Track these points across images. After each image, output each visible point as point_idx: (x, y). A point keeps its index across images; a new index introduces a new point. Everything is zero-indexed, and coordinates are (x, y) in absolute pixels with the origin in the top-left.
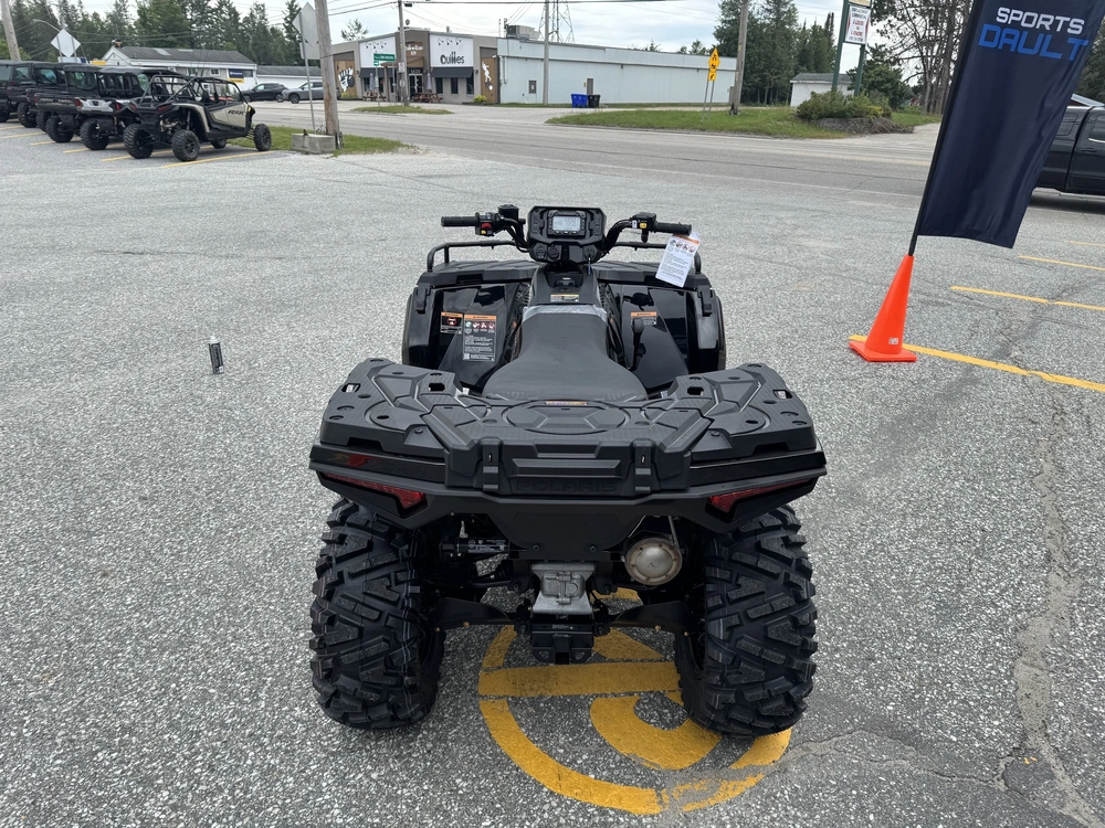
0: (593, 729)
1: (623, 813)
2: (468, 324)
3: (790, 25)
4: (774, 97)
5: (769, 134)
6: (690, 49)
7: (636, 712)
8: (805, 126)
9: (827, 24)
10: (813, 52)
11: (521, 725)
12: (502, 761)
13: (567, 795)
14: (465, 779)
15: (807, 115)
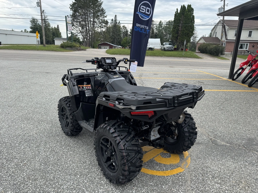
0: (159, 163)
1: (180, 173)
2: (85, 88)
3: (49, 27)
4: (49, 43)
5: (55, 51)
6: (24, 31)
7: (163, 157)
8: (63, 49)
9: (57, 27)
10: (56, 33)
11: (148, 169)
12: (152, 177)
13: (170, 175)
14: (151, 183)
15: (63, 47)
